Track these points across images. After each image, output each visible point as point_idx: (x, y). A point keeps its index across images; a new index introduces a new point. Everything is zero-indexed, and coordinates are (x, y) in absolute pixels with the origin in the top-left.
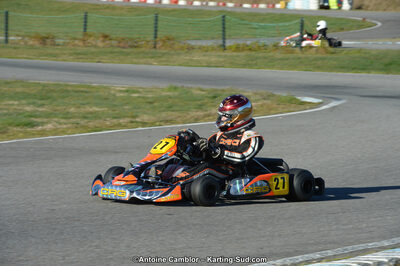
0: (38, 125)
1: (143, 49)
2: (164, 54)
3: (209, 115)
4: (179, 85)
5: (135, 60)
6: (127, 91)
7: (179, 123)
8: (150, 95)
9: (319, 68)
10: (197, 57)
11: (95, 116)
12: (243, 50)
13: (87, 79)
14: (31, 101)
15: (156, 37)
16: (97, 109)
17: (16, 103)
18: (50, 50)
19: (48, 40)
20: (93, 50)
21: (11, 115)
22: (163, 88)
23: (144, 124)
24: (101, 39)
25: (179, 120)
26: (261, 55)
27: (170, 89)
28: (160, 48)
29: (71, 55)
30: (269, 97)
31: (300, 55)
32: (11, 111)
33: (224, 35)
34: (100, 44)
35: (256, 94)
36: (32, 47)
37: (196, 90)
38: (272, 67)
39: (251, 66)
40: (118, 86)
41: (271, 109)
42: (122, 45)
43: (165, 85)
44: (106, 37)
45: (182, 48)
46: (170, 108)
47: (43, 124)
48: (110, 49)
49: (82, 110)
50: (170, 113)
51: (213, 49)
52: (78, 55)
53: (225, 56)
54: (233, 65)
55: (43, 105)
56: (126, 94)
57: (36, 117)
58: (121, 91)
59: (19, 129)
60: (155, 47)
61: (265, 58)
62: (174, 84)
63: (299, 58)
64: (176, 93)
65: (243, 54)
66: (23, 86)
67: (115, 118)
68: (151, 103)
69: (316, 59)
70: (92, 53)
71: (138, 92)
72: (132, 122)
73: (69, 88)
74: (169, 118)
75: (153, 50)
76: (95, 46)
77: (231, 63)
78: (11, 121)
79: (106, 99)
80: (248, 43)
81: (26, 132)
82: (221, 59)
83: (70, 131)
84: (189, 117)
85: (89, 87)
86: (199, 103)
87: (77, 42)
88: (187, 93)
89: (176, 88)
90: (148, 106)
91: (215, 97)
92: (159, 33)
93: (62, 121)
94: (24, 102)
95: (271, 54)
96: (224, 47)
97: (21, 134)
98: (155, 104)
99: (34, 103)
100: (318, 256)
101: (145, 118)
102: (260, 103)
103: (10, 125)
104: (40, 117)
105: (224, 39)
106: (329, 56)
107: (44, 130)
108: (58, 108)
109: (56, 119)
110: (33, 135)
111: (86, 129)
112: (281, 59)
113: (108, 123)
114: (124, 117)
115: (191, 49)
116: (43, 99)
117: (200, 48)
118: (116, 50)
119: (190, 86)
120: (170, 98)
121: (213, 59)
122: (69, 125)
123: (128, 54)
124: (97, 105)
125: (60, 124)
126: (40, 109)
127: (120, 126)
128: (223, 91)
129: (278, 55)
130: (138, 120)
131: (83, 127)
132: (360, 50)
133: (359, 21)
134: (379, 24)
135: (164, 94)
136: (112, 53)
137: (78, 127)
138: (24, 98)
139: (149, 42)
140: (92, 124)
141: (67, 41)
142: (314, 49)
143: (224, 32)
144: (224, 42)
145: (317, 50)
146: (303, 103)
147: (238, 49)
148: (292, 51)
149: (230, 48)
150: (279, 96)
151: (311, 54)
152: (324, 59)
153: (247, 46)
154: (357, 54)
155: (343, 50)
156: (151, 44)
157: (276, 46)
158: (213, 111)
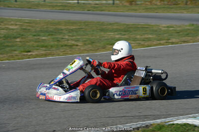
1: (179, 6)
4: (195, 23)
5: (175, 11)
6: (167, 27)
8: (178, 29)
11: (149, 39)
16: (150, 36)
17: (112, 34)
18: (133, 7)
19: (133, 3)
20: (155, 6)
21: (109, 39)
22: (186, 25)
23: (173, 43)
24: (159, 1)
25: (191, 41)
27: (190, 25)
28: (189, 5)
29: (143, 9)
34: (159, 4)
36: (125, 6)
40: (164, 24)
42: (169, 3)
43: (187, 23)
46: (187, 35)
48: (163, 6)
49: (143, 37)
50: (187, 37)
52: (147, 9)
55: (125, 35)
56: (166, 29)
58: (165, 27)
60: (186, 4)
62: (192, 23)
64: (193, 28)
66: (118, 26)
67: (159, 40)
68: (178, 33)
70: (154, 8)
71: (171, 27)
72: (167, 42)
73: (139, 26)
74: (186, 40)
75: (185, 6)
76: (156, 5)
78: (108, 42)
79: (156, 31)
83: (135, 47)
84: (197, 39)
85: (149, 25)
87: (147, 3)
88: (198, 27)
89: (193, 25)
93: (133, 42)
94: (116, 33)
98: (181, 33)
99: (120, 34)
101: (174, 40)
103: (107, 44)
111: (143, 46)
113: (154, 43)
114: (163, 40)
116: (125, 32)
118: (166, 6)
120: (189, 30)
122: (135, 44)
123: (172, 8)
124: (151, 34)
126: (123, 37)
127: (160, 44)
130: (170, 41)
135: (186, 28)
136: (164, 8)
137: (140, 45)
138: (116, 31)
139: (183, 1)
140: (146, 44)
141: (142, 2)
156: (184, 3)
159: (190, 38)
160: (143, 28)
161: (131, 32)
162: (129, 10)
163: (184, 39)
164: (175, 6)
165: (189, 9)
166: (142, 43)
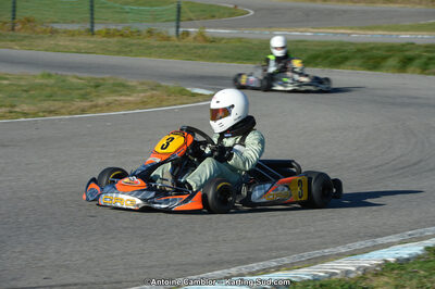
3: (96, 106)
4: (53, 72)
8: (22, 83)
9: (200, 57)
10: (63, 41)
12: (113, 35)
15: (14, 18)
22: (35, 76)
23: (25, 115)
25: (63, 110)
26: (135, 41)
27: (43, 76)
28: (20, 30)
30: (156, 87)
31: (177, 43)
33: (92, 18)
35: (143, 84)
37: (72, 78)
38: (150, 55)
39: (126, 54)
41: (162, 101)
43: (38, 72)
45: (44, 32)
46: (50, 97)
50: (51, 103)
51: (80, 33)
53: (95, 42)
54: (106, 51)
60: (13, 29)
61: (140, 45)
62: (48, 71)
63: (177, 46)
64: (52, 81)
65: (116, 39)
68: (26, 91)
69: (195, 48)
71: (7, 79)
74: (52, 109)
75: (11, 33)
77: (103, 49)
80: (119, 28)
82: (91, 46)
84: (73, 108)
86: (82, 92)
88: (64, 81)
89: (49, 75)
90: (25, 95)
91: (97, 86)
92: (17, 13)
95: (145, 41)
96: (91, 32)
98: (32, 93)
100: (275, 264)
101: (25, 108)
102: (149, 94)
105: (92, 23)
106: (209, 44)
112: (158, 47)
115: (54, 32)
117: (65, 32)
119: (64, 73)
120: (47, 86)
121: (82, 45)
128: (103, 79)
129: (153, 42)
130: (17, 109)
132: (240, 40)
133: (230, 9)
134: (252, 13)
135: (38, 81)
139: (6, 23)
142: (192, 36)
143: (92, 14)
144: (92, 26)
145: (195, 38)
146: (194, 95)
147: (108, 34)
148: (168, 39)
149: (99, 33)
150: (166, 87)
151: (188, 41)
152: (204, 47)
153: (119, 31)
154: (238, 44)
155: (223, 39)
156: (9, 26)
157: (150, 32)
158: (100, 101)
159: (57, 105)
163: (46, 105)
165: (22, 40)
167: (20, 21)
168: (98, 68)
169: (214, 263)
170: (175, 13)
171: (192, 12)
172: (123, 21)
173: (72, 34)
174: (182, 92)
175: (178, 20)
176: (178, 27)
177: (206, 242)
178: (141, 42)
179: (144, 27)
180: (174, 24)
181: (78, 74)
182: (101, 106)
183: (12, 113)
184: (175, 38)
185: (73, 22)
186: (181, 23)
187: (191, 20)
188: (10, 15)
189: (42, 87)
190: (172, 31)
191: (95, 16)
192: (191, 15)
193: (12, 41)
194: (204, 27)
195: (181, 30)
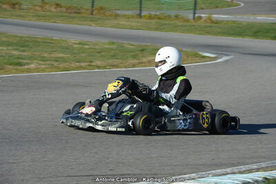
0: (24, 65)
1: (84, 15)
2: (99, 19)
3: (141, 63)
4: (115, 41)
5: (80, 22)
6: (80, 44)
7: (121, 67)
8: (97, 47)
9: (208, 33)
10: (122, 22)
11: (63, 60)
12: (154, 18)
13: (49, 34)
14: (15, 47)
15: (93, 7)
16: (62, 55)
17: (5, 48)
18: (18, 12)
19: (17, 6)
20: (48, 13)
21: (4, 56)
22: (104, 43)
23: (99, 67)
24: (55, 6)
25: (121, 65)
26: (167, 22)
27: (110, 43)
28: (96, 14)
29: (34, 16)
31: (194, 24)
32: (4, 54)
33: (141, 7)
34: (53, 9)
36: (6, 10)
37: (127, 45)
38: (176, 31)
39: (161, 30)
40: (73, 40)
42: (68, 11)
43: (107, 41)
44: (58, 5)
45: (111, 16)
46: (113, 56)
47: (28, 64)
48: (61, 14)
49: (53, 55)
50: (114, 60)
51: (133, 17)
52: (38, 17)
53: (142, 22)
54: (149, 28)
55: (24, 51)
56: (80, 46)
57: (22, 59)
58: (75, 44)
59: (11, 67)
60: (92, 14)
61: (170, 25)
62: (112, 40)
63: (194, 26)
64: (115, 47)
65: (155, 21)
66: (5, 37)
67: (77, 62)
68: (99, 52)
69: (205, 27)
70: (49, 16)
71: (87, 45)
72: (90, 65)
73: (39, 40)
74: (115, 64)
75: (91, 16)
76: (50, 11)
77: (147, 27)
78: (6, 61)
79: (68, 48)
80: (158, 13)
81: (17, 70)
82: (140, 24)
83: (47, 70)
84: (128, 63)
85: (52, 40)
86: (133, 54)
87: (37, 8)
88: (122, 47)
89: (114, 43)
90: (98, 55)
91: (143, 50)
92: (95, 4)
93: (41, 62)
94: (10, 48)
95: (174, 22)
96: (140, 16)
97: (14, 71)
98: (103, 53)
99: (17, 49)
101: (99, 63)
103: (5, 64)
104: (25, 59)
105: (141, 10)
106: (213, 25)
107: (30, 69)
108: (36, 53)
109: (36, 61)
110: (23, 72)
111: (58, 69)
112: (182, 26)
113: (73, 65)
114: (84, 62)
115: (117, 16)
116: (22, 47)
117: (124, 16)
120: (112, 49)
121: (134, 24)
122: (47, 66)
123: (74, 18)
124: (62, 52)
125: (40, 64)
126: (24, 54)
127: (81, 68)
128: (146, 46)
129: (178, 23)
130: (93, 64)
131: (56, 67)
132: (234, 22)
133: (229, 2)
134: (242, 5)
135: (106, 46)
136: (62, 16)
137: (53, 68)
138: (9, 46)
139: (88, 10)
140: (62, 65)
141: (30, 7)
142: (203, 19)
143: (141, 5)
144: (141, 12)
145: (205, 21)
146: (204, 57)
147: (150, 17)
148: (188, 21)
149: (145, 17)
150: (186, 52)
151: (201, 23)
152: (211, 27)
153: (157, 16)
154: (234, 25)
155: (223, 21)
156: (89, 11)
157: (177, 17)
158: (145, 60)
159: (118, 61)
160: (45, 42)
161: (31, 48)
162: (12, 15)
163: (111, 61)
164: (77, 15)
166: (56, 64)
167: (97, 9)
168: (144, 39)
169: (216, 165)
170: (193, 5)
171: (204, 4)
172: (159, 9)
173: (128, 17)
174: (196, 55)
175: (195, 9)
176: (195, 13)
177: (211, 151)
178: (171, 22)
179: (173, 13)
180: (192, 11)
181: (131, 43)
182: (145, 63)
183: (90, 66)
184: (192, 20)
185: (128, 9)
186: (197, 11)
187: (202, 9)
188: (90, 5)
189: (109, 50)
190: (191, 16)
191: (143, 6)
192: (203, 6)
193: (91, 21)
194: (211, 14)
195: (196, 15)
